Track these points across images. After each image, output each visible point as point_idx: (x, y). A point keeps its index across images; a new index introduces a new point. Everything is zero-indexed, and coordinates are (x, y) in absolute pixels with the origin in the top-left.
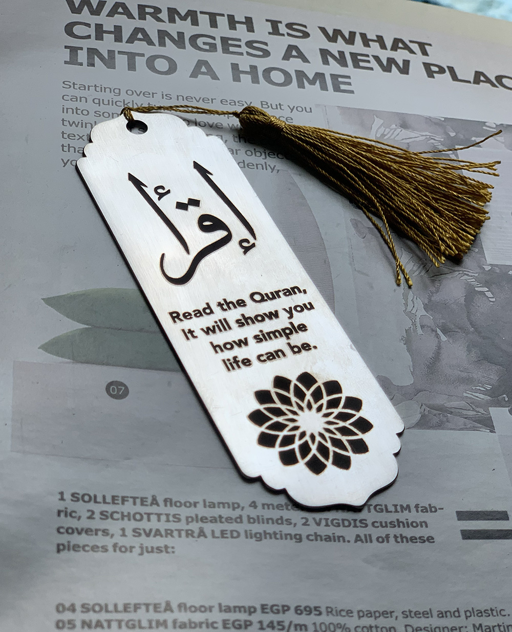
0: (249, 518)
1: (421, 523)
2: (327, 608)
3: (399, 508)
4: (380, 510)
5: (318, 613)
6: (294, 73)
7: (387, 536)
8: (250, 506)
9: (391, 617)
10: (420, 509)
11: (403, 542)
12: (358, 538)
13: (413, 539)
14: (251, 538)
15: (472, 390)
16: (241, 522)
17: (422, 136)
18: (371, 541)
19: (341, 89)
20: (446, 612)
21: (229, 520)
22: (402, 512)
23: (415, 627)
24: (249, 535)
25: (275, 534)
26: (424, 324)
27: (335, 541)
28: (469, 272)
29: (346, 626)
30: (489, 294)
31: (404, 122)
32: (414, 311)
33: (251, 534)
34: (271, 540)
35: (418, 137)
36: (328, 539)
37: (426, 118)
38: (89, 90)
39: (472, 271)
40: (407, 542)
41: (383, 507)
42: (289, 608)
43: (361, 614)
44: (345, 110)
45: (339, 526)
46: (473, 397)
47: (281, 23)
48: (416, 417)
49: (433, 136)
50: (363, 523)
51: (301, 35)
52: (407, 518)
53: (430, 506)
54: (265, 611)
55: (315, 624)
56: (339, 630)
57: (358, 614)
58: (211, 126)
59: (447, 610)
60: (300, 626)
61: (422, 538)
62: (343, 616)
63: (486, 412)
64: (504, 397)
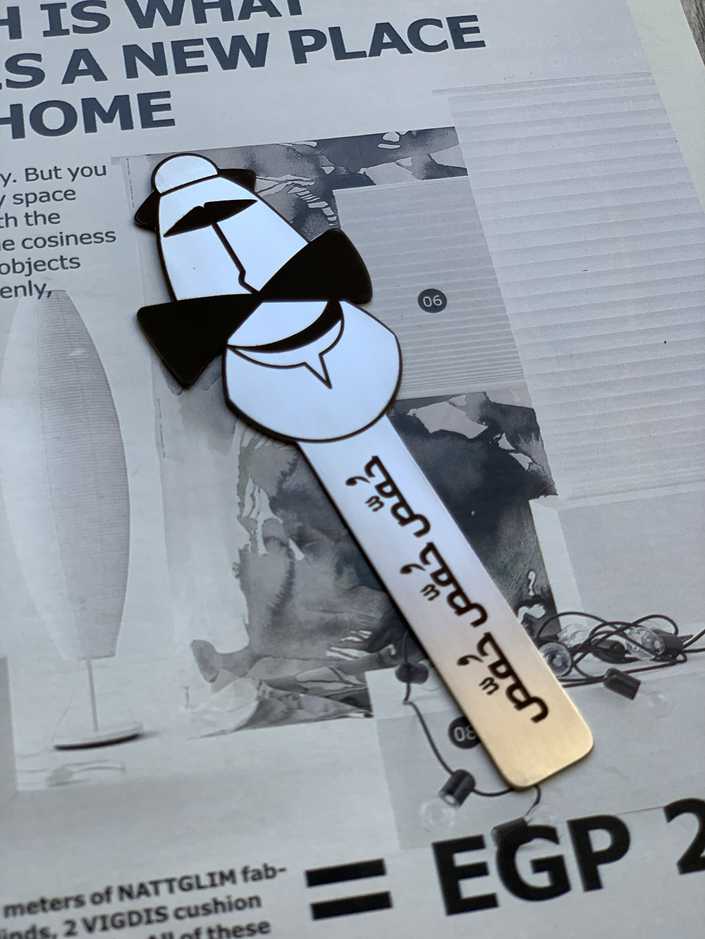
1: (251, 899)
3: (217, 877)
4: (186, 886)
6: (81, 104)
7: (198, 932)
10: (250, 875)
13: (237, 932)
17: (283, 182)
19: (154, 120)
22: (222, 884)
26: (268, 536)
31: (252, 163)
32: (253, 516)
35: (274, 187)
37: (289, 148)
41: (193, 881)
45: (122, 924)
47: (66, 7)
48: (251, 707)
49: (297, 180)
50: (161, 914)
51: (94, 24)
52: (226, 895)
53: (266, 868)
61: (252, 927)
63: (360, 680)
64: (389, 650)
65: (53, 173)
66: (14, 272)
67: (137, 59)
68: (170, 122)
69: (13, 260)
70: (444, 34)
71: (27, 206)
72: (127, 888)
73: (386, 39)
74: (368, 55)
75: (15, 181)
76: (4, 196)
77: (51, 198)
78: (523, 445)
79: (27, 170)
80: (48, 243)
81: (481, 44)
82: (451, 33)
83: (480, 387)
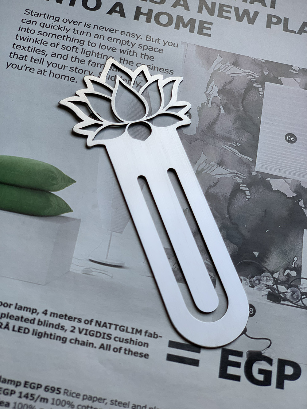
0: (39, 321)
1: (145, 343)
2: (65, 390)
3: (135, 331)
5: (58, 392)
6: (176, 17)
7: (121, 348)
8: (43, 313)
9: (103, 402)
10: (147, 334)
11: (129, 354)
12: (102, 346)
13: (135, 354)
14: (36, 335)
16: (33, 323)
17: (245, 72)
18: (109, 350)
19: (203, 32)
20: (138, 406)
21: (26, 320)
22: (136, 334)
24: (35, 333)
25: (51, 335)
27: (87, 345)
28: (240, 175)
29: (73, 404)
30: (248, 193)
31: (236, 61)
33: (36, 332)
34: (47, 339)
35: (242, 73)
36: (83, 344)
37: (253, 60)
38: (40, 17)
39: (242, 175)
40: (132, 355)
41: (125, 329)
42: (41, 386)
43: (85, 397)
44: (200, 48)
45: (93, 335)
49: (252, 73)
50: (109, 337)
52: (137, 338)
53: (155, 334)
54: (26, 386)
55: (53, 399)
56: (67, 406)
57: (83, 397)
58: (109, 50)
59: (139, 404)
60: (44, 399)
61: (142, 354)
62: (73, 397)
65: (157, 40)
67: (204, 6)
68: (209, 35)
71: (143, 50)
72: (99, 322)
73: (306, 29)
74: (296, 33)
75: (141, 39)
76: (135, 43)
77: (153, 50)
79: (147, 36)
83: (298, 178)
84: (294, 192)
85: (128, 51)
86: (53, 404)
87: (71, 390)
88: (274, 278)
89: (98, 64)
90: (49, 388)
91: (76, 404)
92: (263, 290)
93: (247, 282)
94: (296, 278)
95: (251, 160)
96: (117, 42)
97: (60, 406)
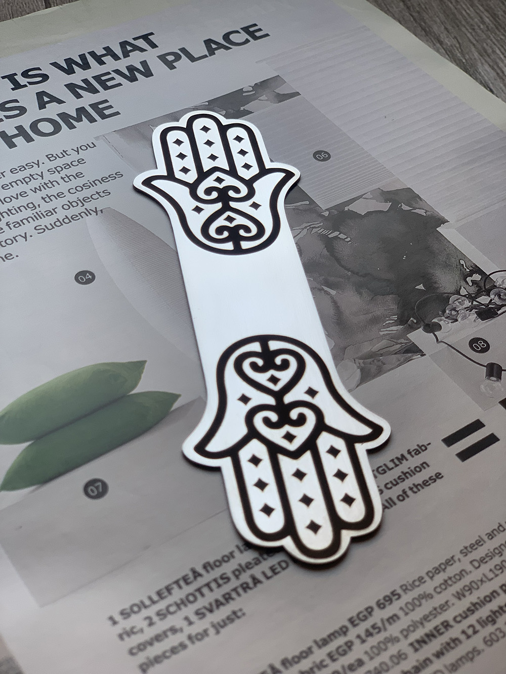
1: (422, 465)
2: (401, 587)
3: (396, 461)
4: (383, 472)
5: (396, 597)
6: (58, 117)
7: (404, 492)
9: (455, 562)
10: (413, 453)
11: (419, 490)
13: (425, 484)
15: (384, 327)
18: (395, 504)
19: (107, 114)
20: (492, 532)
22: (401, 463)
23: (478, 558)
28: (313, 224)
29: (427, 592)
30: (342, 236)
37: (193, 109)
39: (316, 223)
40: (423, 488)
41: (384, 467)
43: (432, 574)
44: (122, 132)
46: (389, 332)
47: (17, 75)
48: (358, 374)
51: (40, 79)
52: (409, 467)
53: (420, 447)
54: (356, 623)
55: (401, 608)
56: (423, 601)
57: (429, 576)
58: (17, 198)
59: (492, 530)
60: (391, 618)
61: (432, 478)
62: (419, 586)
63: (407, 340)
64: (412, 321)
65: (64, 153)
66: (73, 207)
67: (77, 90)
68: (118, 113)
69: (69, 201)
70: (244, 36)
71: (60, 173)
73: (214, 46)
74: (208, 55)
75: (43, 163)
76: (42, 172)
77: (71, 166)
78: (417, 206)
79: (47, 156)
80: (84, 188)
81: (267, 35)
82: (248, 35)
83: (375, 187)
84: (386, 201)
85: (42, 186)
86: (407, 614)
87: (408, 582)
88: (465, 296)
89: (21, 221)
90: (382, 601)
91: (430, 590)
92: (468, 316)
93: (445, 321)
94: (484, 279)
95: (308, 203)
96: (18, 185)
97: (418, 609)
